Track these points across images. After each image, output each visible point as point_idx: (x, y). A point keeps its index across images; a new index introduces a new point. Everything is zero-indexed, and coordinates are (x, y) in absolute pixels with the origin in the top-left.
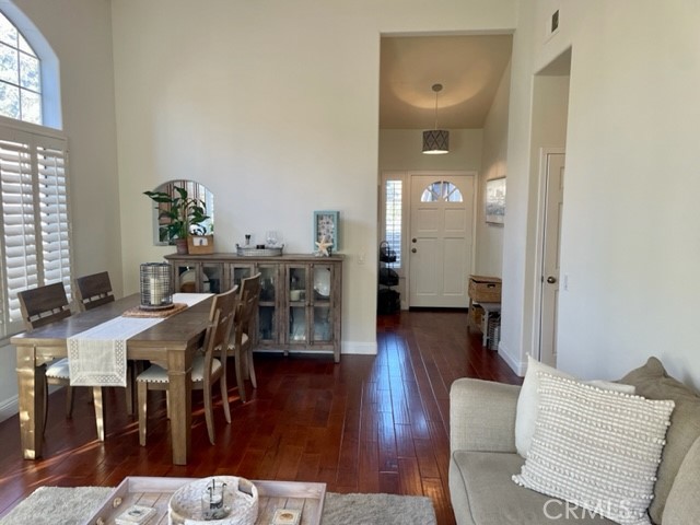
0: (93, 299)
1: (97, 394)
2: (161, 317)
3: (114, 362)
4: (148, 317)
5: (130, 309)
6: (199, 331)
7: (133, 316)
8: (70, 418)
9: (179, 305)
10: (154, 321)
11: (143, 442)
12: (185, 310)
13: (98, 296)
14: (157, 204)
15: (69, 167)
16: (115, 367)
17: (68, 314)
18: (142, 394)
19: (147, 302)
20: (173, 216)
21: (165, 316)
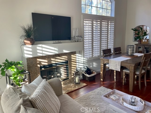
0: (117, 52)
1: (115, 72)
2: (130, 58)
3: (118, 66)
4: (127, 57)
5: (124, 55)
6: (139, 62)
7: (124, 57)
8: (110, 76)
9: (136, 55)
10: (129, 58)
11: (123, 84)
12: (137, 57)
13: (118, 52)
14: (135, 32)
15: (115, 25)
16: (118, 67)
17: (111, 55)
18: (124, 74)
19: (128, 54)
20: (138, 34)
21: (131, 58)
